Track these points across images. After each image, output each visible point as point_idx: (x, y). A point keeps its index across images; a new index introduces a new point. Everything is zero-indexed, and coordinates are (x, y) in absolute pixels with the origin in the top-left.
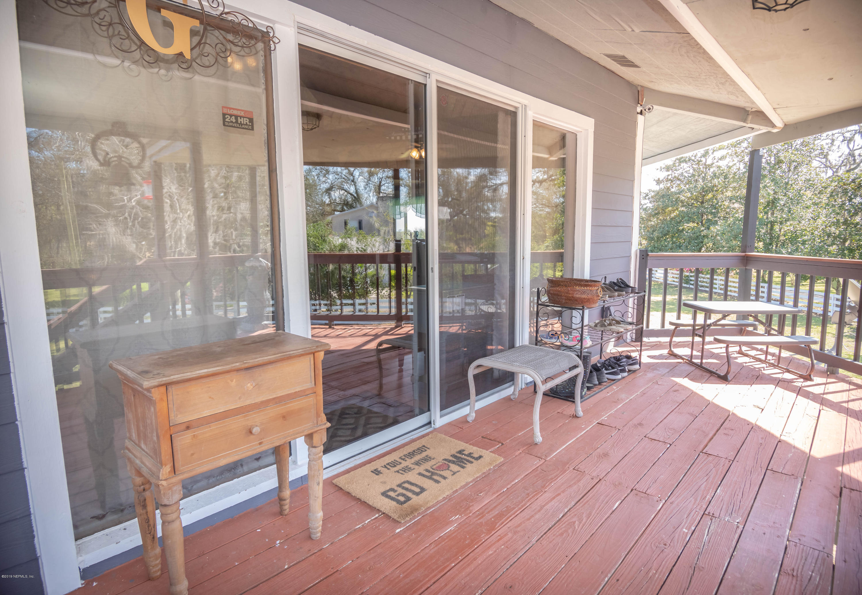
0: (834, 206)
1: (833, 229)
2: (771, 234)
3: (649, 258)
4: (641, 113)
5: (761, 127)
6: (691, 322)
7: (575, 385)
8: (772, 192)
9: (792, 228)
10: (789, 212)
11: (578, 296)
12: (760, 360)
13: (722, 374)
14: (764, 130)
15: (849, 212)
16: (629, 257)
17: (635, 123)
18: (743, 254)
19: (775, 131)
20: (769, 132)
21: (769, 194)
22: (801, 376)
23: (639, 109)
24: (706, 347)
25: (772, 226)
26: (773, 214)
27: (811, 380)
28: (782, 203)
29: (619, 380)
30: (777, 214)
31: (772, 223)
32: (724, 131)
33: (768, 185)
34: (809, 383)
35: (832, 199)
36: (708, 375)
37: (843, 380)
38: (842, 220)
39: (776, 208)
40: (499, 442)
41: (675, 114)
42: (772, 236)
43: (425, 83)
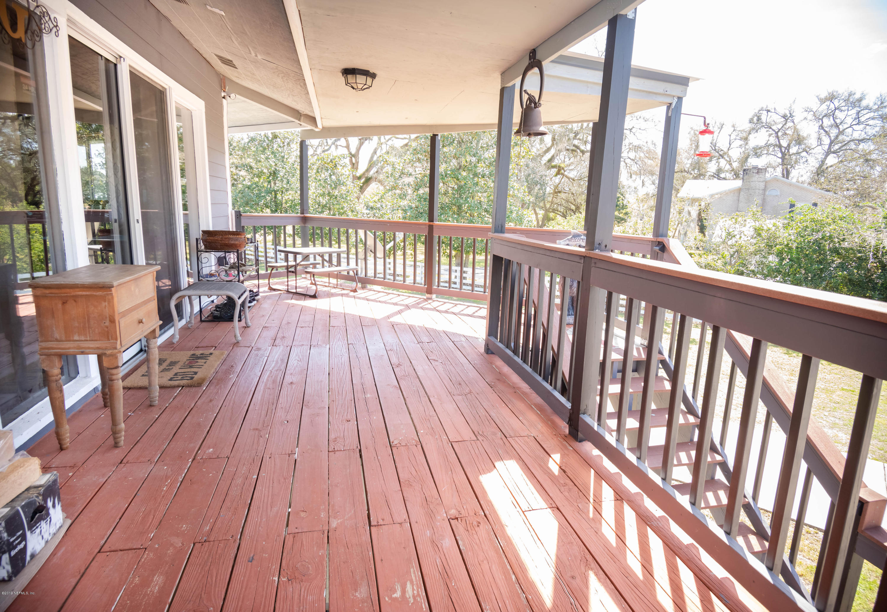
0: (320, 180)
1: (321, 199)
2: (275, 201)
3: (242, 217)
4: (224, 98)
5: (308, 126)
6: (286, 264)
7: (234, 309)
8: (273, 164)
9: (291, 197)
10: (288, 183)
11: (232, 242)
12: (326, 286)
13: (312, 294)
14: (309, 127)
15: (331, 186)
16: (228, 216)
17: (221, 105)
18: (302, 215)
19: (317, 130)
20: (312, 130)
21: (271, 166)
22: (351, 291)
23: (223, 94)
24: (289, 283)
25: (276, 194)
26: (275, 184)
27: (357, 291)
28: (282, 174)
29: (253, 306)
30: (278, 184)
31: (276, 192)
32: (279, 122)
33: (270, 157)
34: (356, 293)
35: (318, 174)
36: (303, 297)
37: (370, 290)
38: (327, 192)
39: (277, 178)
40: (213, 347)
41: (245, 101)
42: (276, 203)
43: (115, 62)
